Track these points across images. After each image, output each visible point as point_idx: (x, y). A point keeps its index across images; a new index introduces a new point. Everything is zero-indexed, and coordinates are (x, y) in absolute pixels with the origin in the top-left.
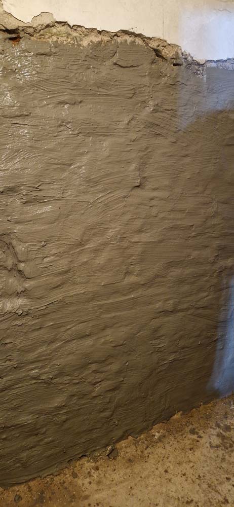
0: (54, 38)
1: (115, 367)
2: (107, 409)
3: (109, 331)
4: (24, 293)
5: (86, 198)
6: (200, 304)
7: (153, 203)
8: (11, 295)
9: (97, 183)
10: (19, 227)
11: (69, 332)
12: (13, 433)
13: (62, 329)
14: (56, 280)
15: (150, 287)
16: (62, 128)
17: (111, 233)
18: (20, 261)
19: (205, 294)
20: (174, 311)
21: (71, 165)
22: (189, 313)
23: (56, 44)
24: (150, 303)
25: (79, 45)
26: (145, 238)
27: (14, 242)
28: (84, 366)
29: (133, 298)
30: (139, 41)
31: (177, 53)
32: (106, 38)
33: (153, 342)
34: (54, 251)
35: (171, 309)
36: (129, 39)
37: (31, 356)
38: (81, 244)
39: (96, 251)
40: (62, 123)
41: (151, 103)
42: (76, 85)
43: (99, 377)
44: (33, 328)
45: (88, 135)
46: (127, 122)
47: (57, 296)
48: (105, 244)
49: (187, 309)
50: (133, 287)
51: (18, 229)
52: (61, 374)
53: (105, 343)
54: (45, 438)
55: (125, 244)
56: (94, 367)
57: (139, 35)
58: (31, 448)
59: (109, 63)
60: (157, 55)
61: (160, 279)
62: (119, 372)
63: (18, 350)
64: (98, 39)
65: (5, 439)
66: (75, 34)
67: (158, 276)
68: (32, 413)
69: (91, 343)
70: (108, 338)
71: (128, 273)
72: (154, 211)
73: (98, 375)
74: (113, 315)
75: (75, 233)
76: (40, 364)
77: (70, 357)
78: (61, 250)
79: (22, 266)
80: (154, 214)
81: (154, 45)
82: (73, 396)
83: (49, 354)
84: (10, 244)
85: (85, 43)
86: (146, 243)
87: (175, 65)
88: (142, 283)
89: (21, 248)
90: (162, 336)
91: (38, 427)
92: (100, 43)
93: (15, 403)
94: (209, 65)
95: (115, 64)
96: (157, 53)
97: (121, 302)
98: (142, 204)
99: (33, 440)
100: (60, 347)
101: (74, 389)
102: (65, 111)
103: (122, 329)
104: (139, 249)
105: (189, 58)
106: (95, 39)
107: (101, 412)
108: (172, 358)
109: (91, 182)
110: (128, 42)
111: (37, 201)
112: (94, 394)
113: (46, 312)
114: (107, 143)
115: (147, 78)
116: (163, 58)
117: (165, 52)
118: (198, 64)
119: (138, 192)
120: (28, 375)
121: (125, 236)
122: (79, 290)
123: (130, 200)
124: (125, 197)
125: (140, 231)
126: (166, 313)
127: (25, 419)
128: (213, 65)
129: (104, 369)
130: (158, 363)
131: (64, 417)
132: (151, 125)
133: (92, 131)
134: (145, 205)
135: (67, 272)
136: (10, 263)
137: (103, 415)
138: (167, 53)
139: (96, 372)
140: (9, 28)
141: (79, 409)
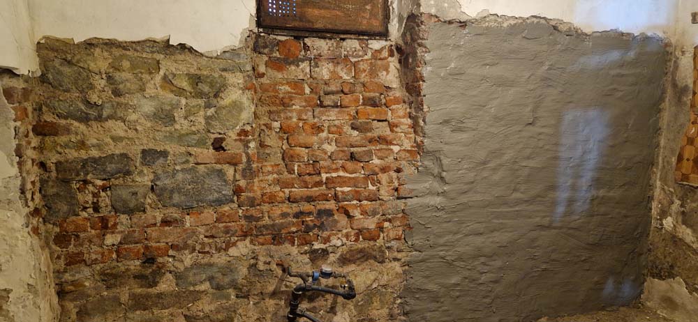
0: (487, 24)
1: (498, 263)
2: (488, 296)
3: (496, 234)
4: (443, 193)
5: (492, 130)
6: (572, 225)
7: (542, 137)
8: (433, 194)
9: (501, 119)
10: (447, 147)
11: (468, 228)
12: (423, 295)
13: (464, 225)
14: (465, 187)
15: (531, 204)
16: (483, 81)
17: (506, 157)
18: (444, 171)
19: (578, 217)
20: (549, 227)
21: (484, 106)
22: (562, 230)
23: (487, 28)
24: (530, 217)
25: (501, 27)
26: (532, 163)
27: (442, 157)
28: (475, 257)
29: (517, 211)
30: (543, 21)
31: (570, 28)
32: (520, 21)
33: (530, 250)
34: (465, 166)
35: (547, 225)
36: (536, 20)
37: (442, 241)
38: (484, 163)
39: (495, 169)
40: (484, 78)
41: (547, 63)
42: (496, 53)
43: (486, 269)
44: (445, 220)
45: (499, 86)
46: (527, 77)
47: (464, 199)
48: (501, 165)
49: (561, 228)
50: (518, 202)
51: (446, 148)
52: (460, 259)
53: (492, 242)
54: (443, 306)
55: (516, 167)
56: (483, 259)
57: (544, 18)
58: (434, 311)
59: (520, 37)
60: (555, 29)
61: (539, 199)
62: (501, 268)
63: (434, 234)
64: (515, 22)
65: (418, 298)
66: (500, 20)
67: (539, 196)
68: (437, 284)
69: (483, 240)
70: (495, 239)
71: (515, 190)
72: (541, 144)
73: (486, 267)
74: (501, 221)
75: (481, 155)
76: (446, 248)
77: (467, 248)
78: (471, 166)
79: (444, 174)
80: (541, 146)
81: (553, 23)
82: (466, 278)
83: (453, 242)
84: (440, 158)
85: (505, 25)
86: (532, 168)
87: (567, 35)
88: (526, 199)
89: (445, 161)
90: (538, 246)
91: (439, 296)
92: (515, 24)
93: (427, 273)
94: (595, 34)
95: (524, 37)
96: (555, 28)
97: (507, 212)
98: (531, 137)
99: (434, 305)
100: (461, 238)
101: (467, 273)
102: (487, 70)
103: (506, 234)
104: (526, 172)
105: (579, 31)
106: (512, 22)
107: (484, 298)
108: (544, 266)
109: (497, 119)
110: (535, 22)
111: (460, 130)
112: (480, 282)
113: (454, 210)
114: (512, 91)
115: (546, 46)
116: (558, 31)
117: (561, 27)
118: (586, 35)
119: (531, 128)
120: (438, 255)
121: (517, 160)
122: (479, 197)
123: (524, 134)
124: (520, 131)
125: (528, 158)
126: (542, 227)
127: (431, 287)
128: (598, 34)
129: (490, 263)
130: (532, 269)
131: (458, 294)
132: (544, 79)
133: (503, 83)
134: (535, 138)
135: (472, 182)
136: (436, 171)
137: (485, 300)
138: (563, 28)
139: (484, 264)
140: (462, 21)
141: (469, 290)
